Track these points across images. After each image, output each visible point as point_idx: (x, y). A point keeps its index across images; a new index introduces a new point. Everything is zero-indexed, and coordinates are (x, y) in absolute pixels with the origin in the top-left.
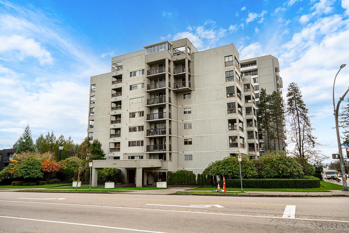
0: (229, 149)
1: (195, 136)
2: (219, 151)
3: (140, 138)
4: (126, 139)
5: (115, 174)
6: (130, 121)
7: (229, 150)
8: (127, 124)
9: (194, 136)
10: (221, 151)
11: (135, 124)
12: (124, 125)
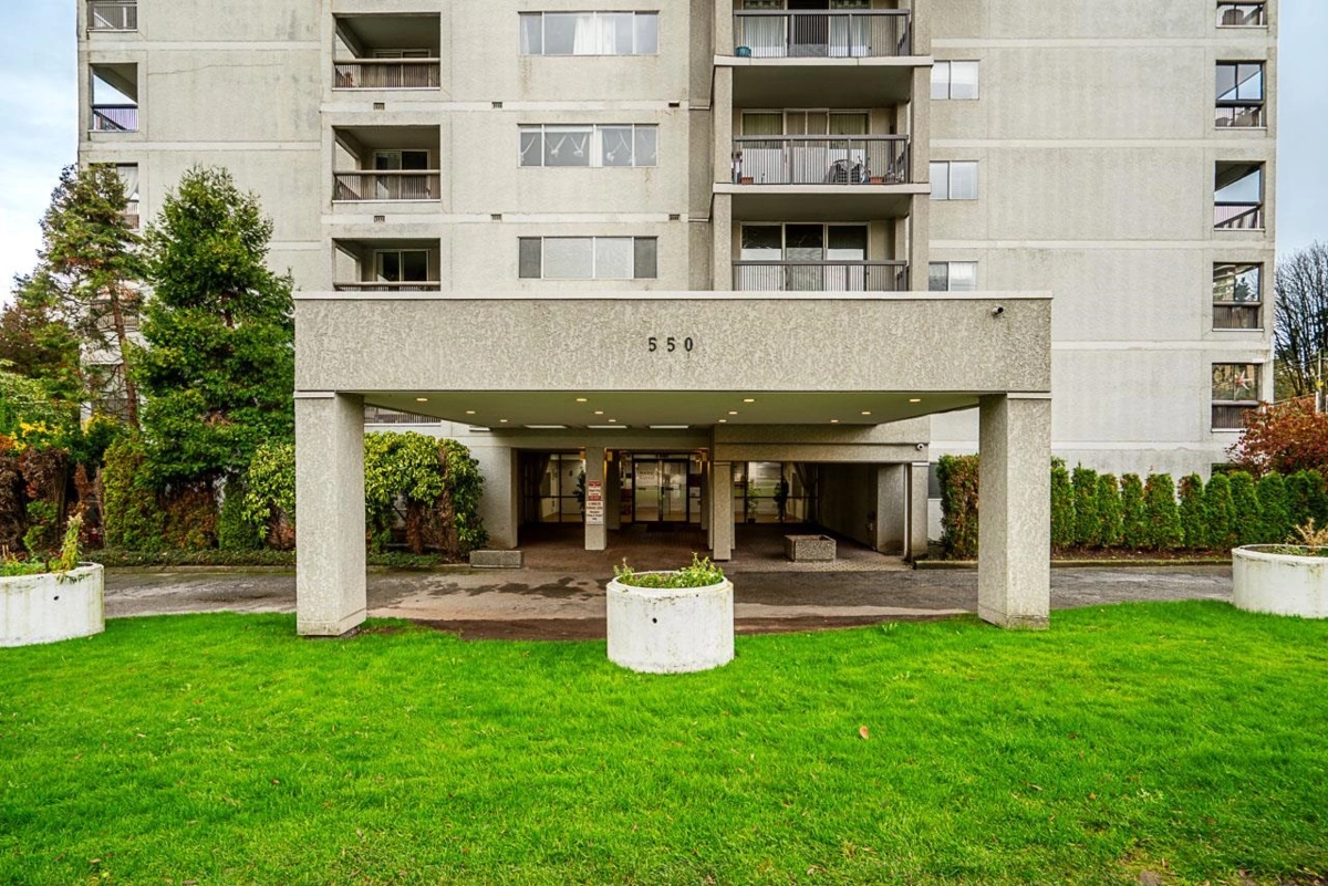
0: (1211, 336)
1: (1000, 244)
2: (1150, 345)
3: (622, 218)
4: (497, 216)
5: (448, 483)
6: (525, 80)
7: (1208, 345)
8: (498, 104)
9: (992, 244)
10: (1158, 345)
11: (573, 106)
12: (471, 106)
